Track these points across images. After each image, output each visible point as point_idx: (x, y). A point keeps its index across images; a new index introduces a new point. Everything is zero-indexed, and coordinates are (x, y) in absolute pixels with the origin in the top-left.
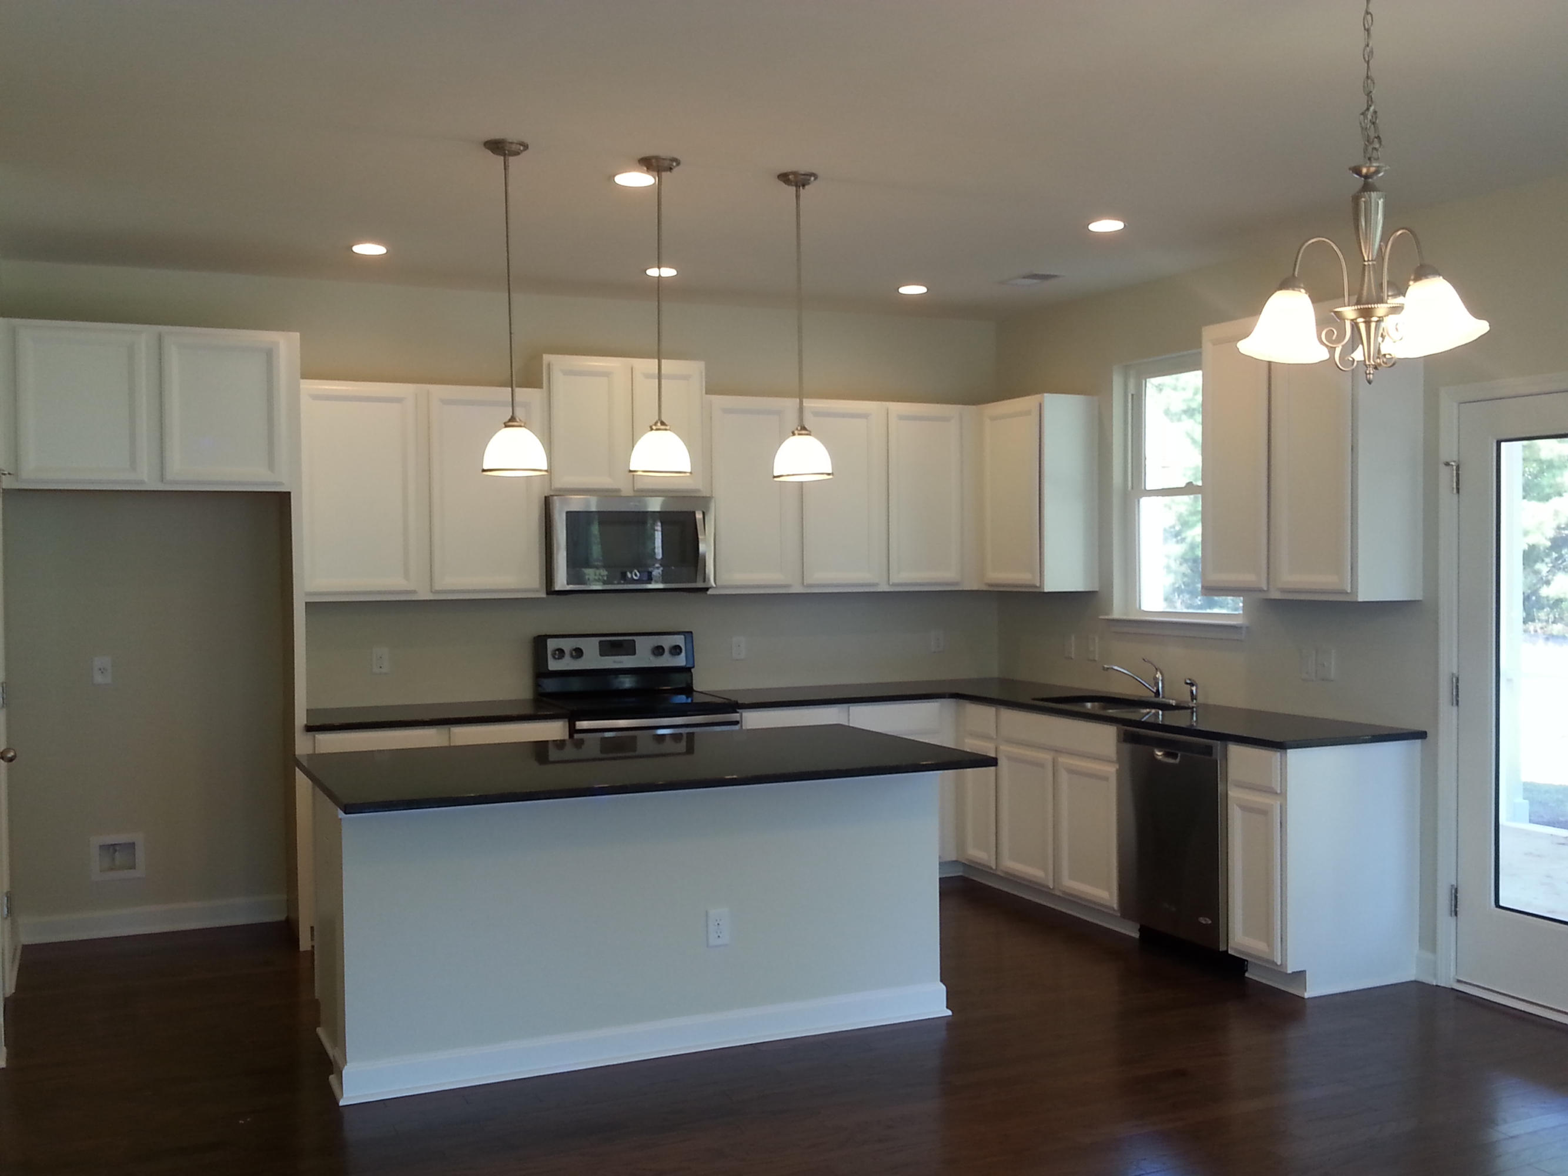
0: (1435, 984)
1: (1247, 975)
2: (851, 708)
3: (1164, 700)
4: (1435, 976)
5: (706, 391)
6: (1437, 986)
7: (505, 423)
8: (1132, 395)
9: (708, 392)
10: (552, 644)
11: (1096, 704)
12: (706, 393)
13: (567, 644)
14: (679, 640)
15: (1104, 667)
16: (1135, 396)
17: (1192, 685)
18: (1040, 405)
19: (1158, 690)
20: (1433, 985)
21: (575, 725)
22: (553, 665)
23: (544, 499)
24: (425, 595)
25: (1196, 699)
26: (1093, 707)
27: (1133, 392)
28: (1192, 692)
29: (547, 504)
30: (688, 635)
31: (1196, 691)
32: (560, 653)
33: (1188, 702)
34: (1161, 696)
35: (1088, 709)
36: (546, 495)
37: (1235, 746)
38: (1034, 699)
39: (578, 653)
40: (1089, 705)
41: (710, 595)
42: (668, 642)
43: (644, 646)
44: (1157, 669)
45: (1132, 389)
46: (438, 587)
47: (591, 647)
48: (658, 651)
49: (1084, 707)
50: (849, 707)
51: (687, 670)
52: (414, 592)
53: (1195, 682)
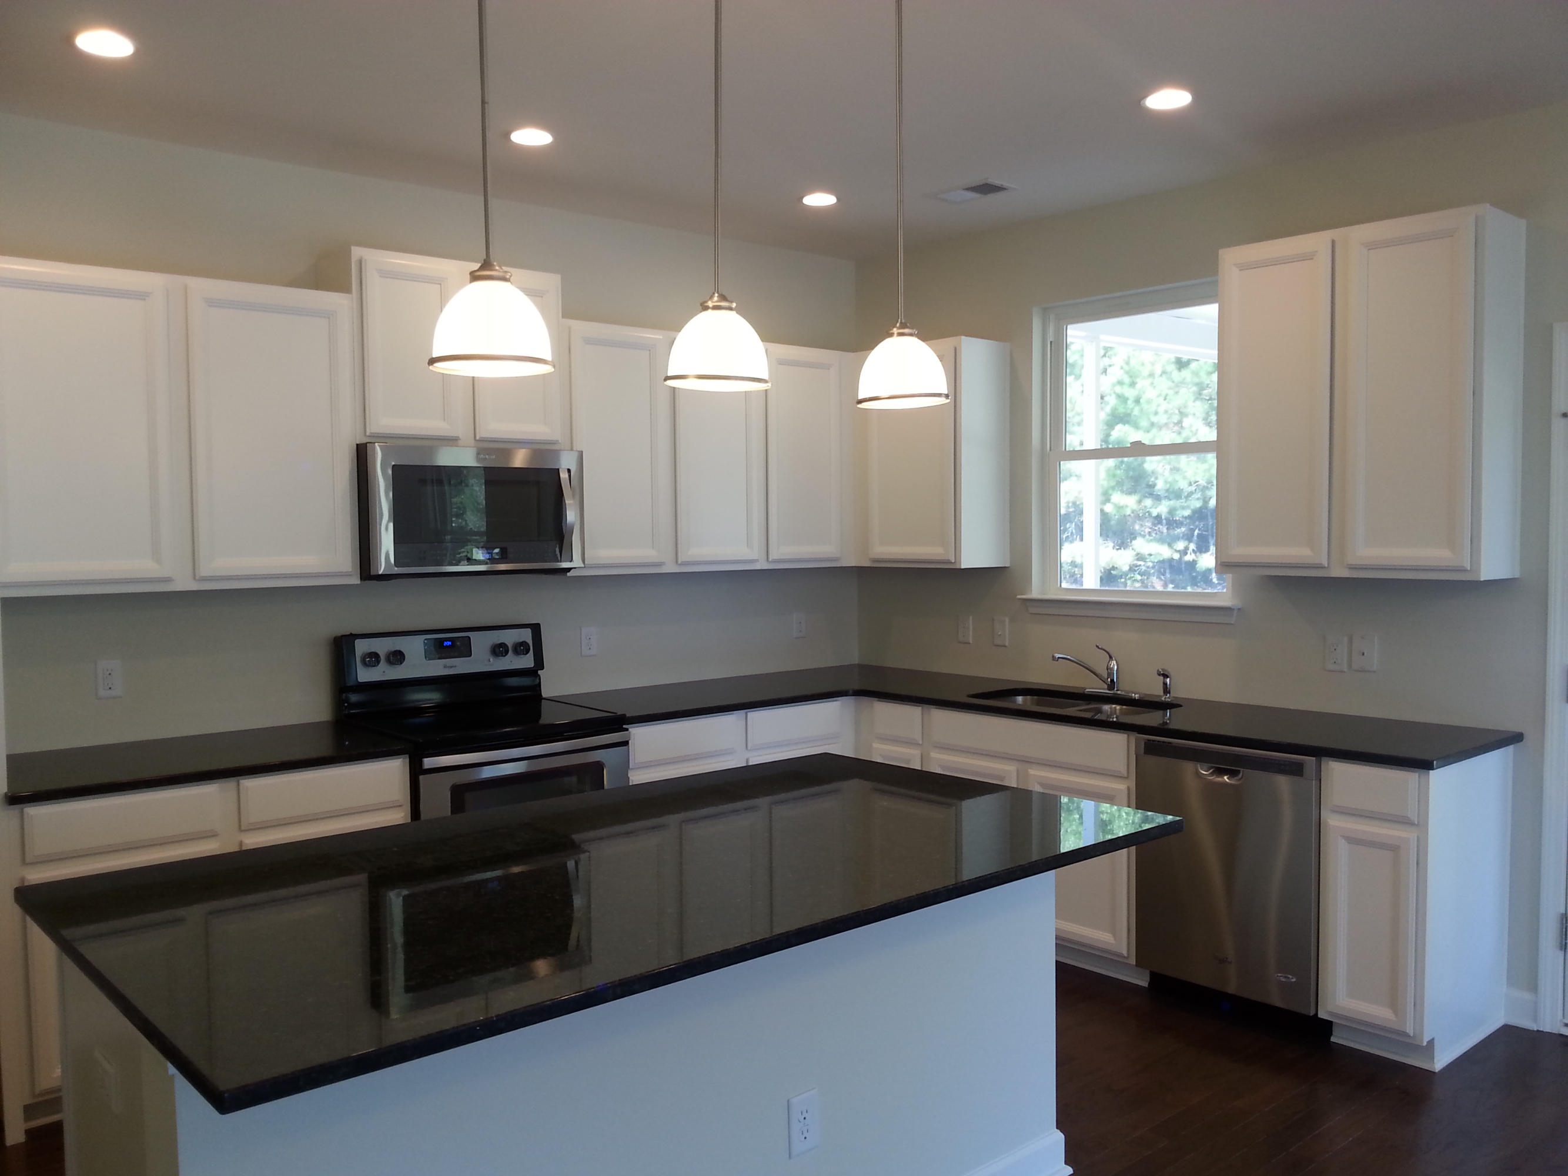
0: (1535, 1029)
1: (1333, 1039)
2: (749, 714)
3: (1119, 692)
4: (1535, 1019)
5: (562, 315)
6: (1538, 1031)
7: (472, 273)
8: (1051, 342)
9: (565, 315)
10: (362, 647)
11: (1028, 697)
12: (563, 317)
13: (382, 646)
14: (527, 635)
15: (1053, 656)
16: (1053, 343)
17: (1165, 676)
18: (955, 349)
19: (1112, 681)
20: (1534, 1031)
21: (421, 763)
22: (365, 675)
23: (355, 446)
24: (184, 583)
25: (1169, 693)
26: (1024, 701)
27: (1051, 340)
28: (1165, 684)
29: (362, 454)
30: (536, 629)
31: (1170, 682)
32: (372, 659)
33: (1160, 696)
34: (1116, 689)
35: (1019, 704)
36: (358, 443)
37: (1336, 763)
38: (969, 696)
39: (397, 657)
40: (1020, 699)
41: (569, 577)
42: (510, 637)
43: (481, 643)
44: (1111, 657)
45: (1051, 337)
46: (204, 571)
47: (414, 648)
48: (499, 650)
49: (1015, 702)
50: (746, 713)
51: (533, 673)
52: (168, 580)
53: (1168, 672)
